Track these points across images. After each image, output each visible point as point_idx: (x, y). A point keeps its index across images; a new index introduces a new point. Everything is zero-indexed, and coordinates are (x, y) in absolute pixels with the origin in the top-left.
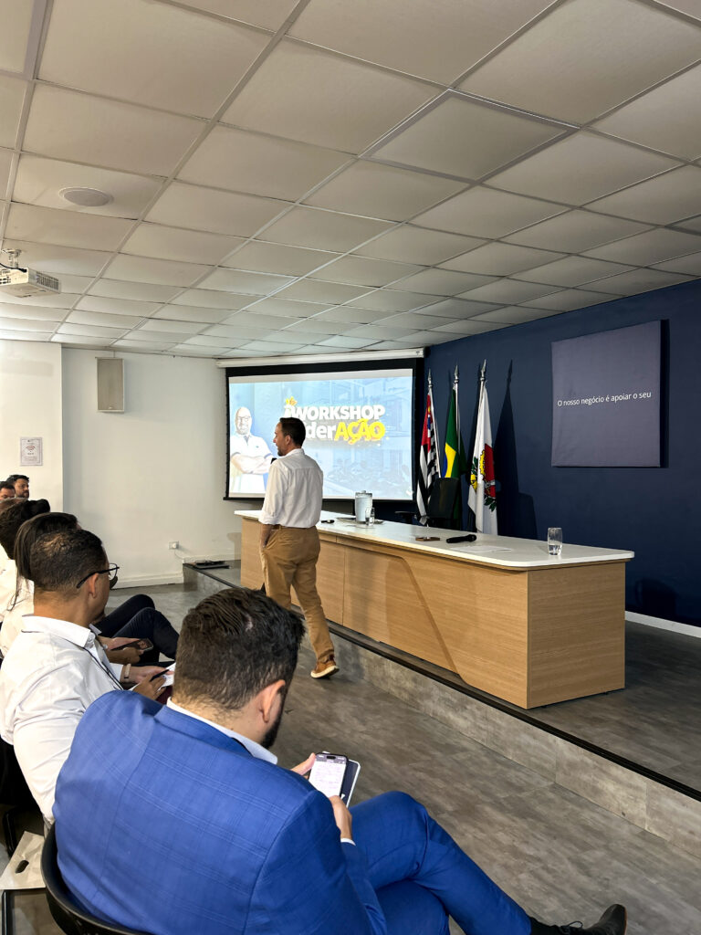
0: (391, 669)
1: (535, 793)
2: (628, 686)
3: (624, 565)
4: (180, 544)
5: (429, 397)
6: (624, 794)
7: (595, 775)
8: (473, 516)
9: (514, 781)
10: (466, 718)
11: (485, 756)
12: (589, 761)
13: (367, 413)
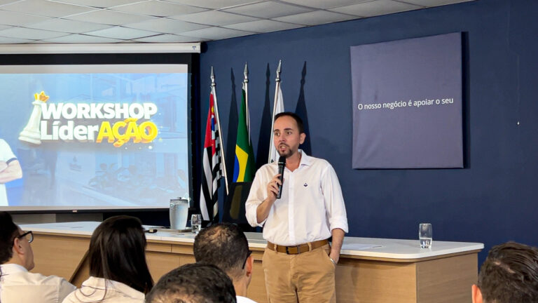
3: (476, 255)
5: (212, 96)
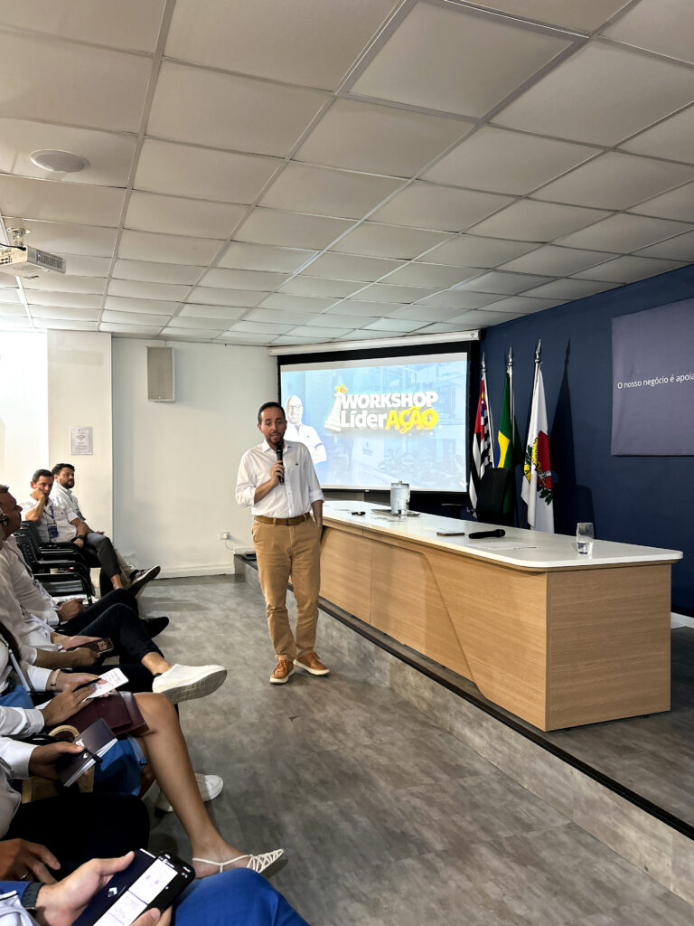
0: (411, 675)
1: (545, 834)
2: (674, 708)
3: (670, 567)
4: (231, 535)
5: (483, 382)
6: (647, 845)
7: (615, 818)
8: (525, 506)
9: (523, 816)
10: (482, 737)
11: (498, 782)
12: (609, 801)
13: (420, 400)
